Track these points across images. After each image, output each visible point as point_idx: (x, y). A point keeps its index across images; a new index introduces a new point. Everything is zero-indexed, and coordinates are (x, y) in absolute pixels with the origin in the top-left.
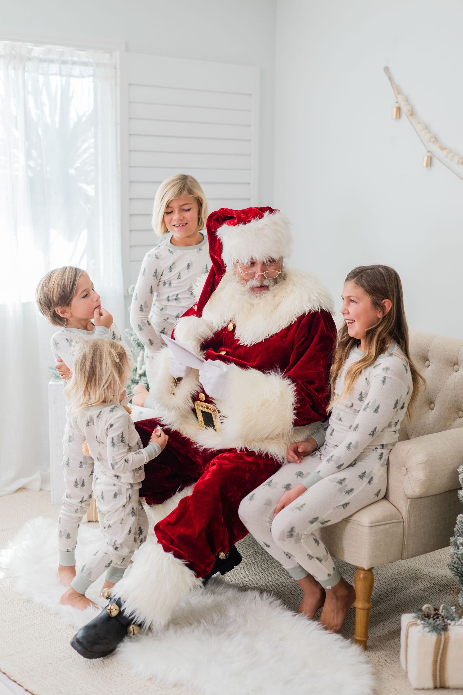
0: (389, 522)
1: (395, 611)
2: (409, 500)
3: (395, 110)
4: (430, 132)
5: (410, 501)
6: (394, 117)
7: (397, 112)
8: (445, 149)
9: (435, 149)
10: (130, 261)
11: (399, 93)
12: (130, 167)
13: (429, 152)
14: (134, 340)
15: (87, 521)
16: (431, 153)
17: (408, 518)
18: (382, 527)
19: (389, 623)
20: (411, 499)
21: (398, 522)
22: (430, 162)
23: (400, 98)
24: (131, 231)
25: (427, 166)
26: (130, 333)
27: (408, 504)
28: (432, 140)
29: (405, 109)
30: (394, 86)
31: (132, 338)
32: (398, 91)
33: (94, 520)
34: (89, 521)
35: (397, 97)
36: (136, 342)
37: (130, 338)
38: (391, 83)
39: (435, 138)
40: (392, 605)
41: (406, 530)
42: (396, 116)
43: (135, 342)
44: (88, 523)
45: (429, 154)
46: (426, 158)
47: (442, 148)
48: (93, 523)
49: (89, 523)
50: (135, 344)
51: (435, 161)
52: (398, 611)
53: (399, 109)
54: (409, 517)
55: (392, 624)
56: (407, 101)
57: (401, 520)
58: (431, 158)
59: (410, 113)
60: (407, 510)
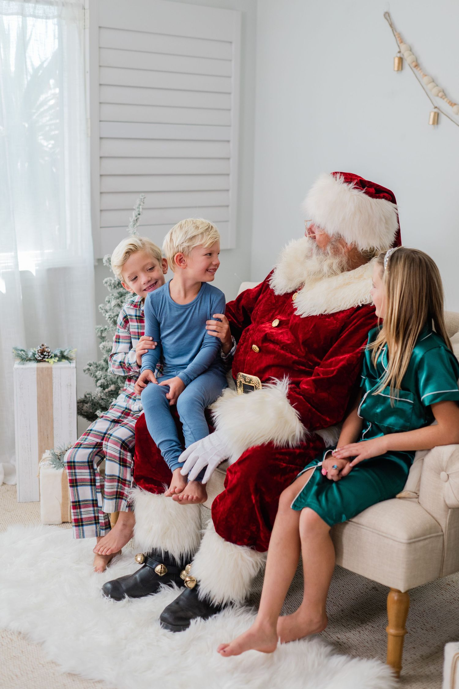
0: (428, 536)
1: (423, 630)
2: (450, 510)
3: (397, 61)
4: (437, 86)
5: (451, 512)
6: (396, 69)
7: (399, 63)
8: (455, 104)
9: (443, 105)
10: (101, 227)
11: (402, 42)
12: (100, 121)
13: (436, 107)
14: (109, 317)
15: (61, 522)
16: (439, 109)
17: (448, 530)
18: (421, 544)
19: (420, 646)
20: (452, 509)
21: (437, 536)
22: (437, 120)
23: (403, 47)
24: (101, 193)
25: (433, 124)
26: (104, 309)
27: (449, 514)
28: (440, 94)
29: (408, 59)
30: (395, 34)
31: (107, 315)
32: (400, 39)
33: (69, 521)
34: (64, 523)
35: (399, 46)
36: (113, 320)
37: (105, 315)
38: (393, 30)
39: (443, 92)
40: (418, 622)
41: (446, 544)
42: (398, 67)
43: (111, 319)
44: (62, 525)
45: (436, 110)
46: (432, 115)
47: (452, 104)
48: (68, 524)
49: (64, 524)
50: (111, 321)
51: (443, 118)
52: (426, 630)
53: (401, 60)
54: (450, 529)
55: (422, 646)
56: (411, 50)
57: (440, 533)
58: (438, 114)
59: (414, 64)
60: (448, 522)
